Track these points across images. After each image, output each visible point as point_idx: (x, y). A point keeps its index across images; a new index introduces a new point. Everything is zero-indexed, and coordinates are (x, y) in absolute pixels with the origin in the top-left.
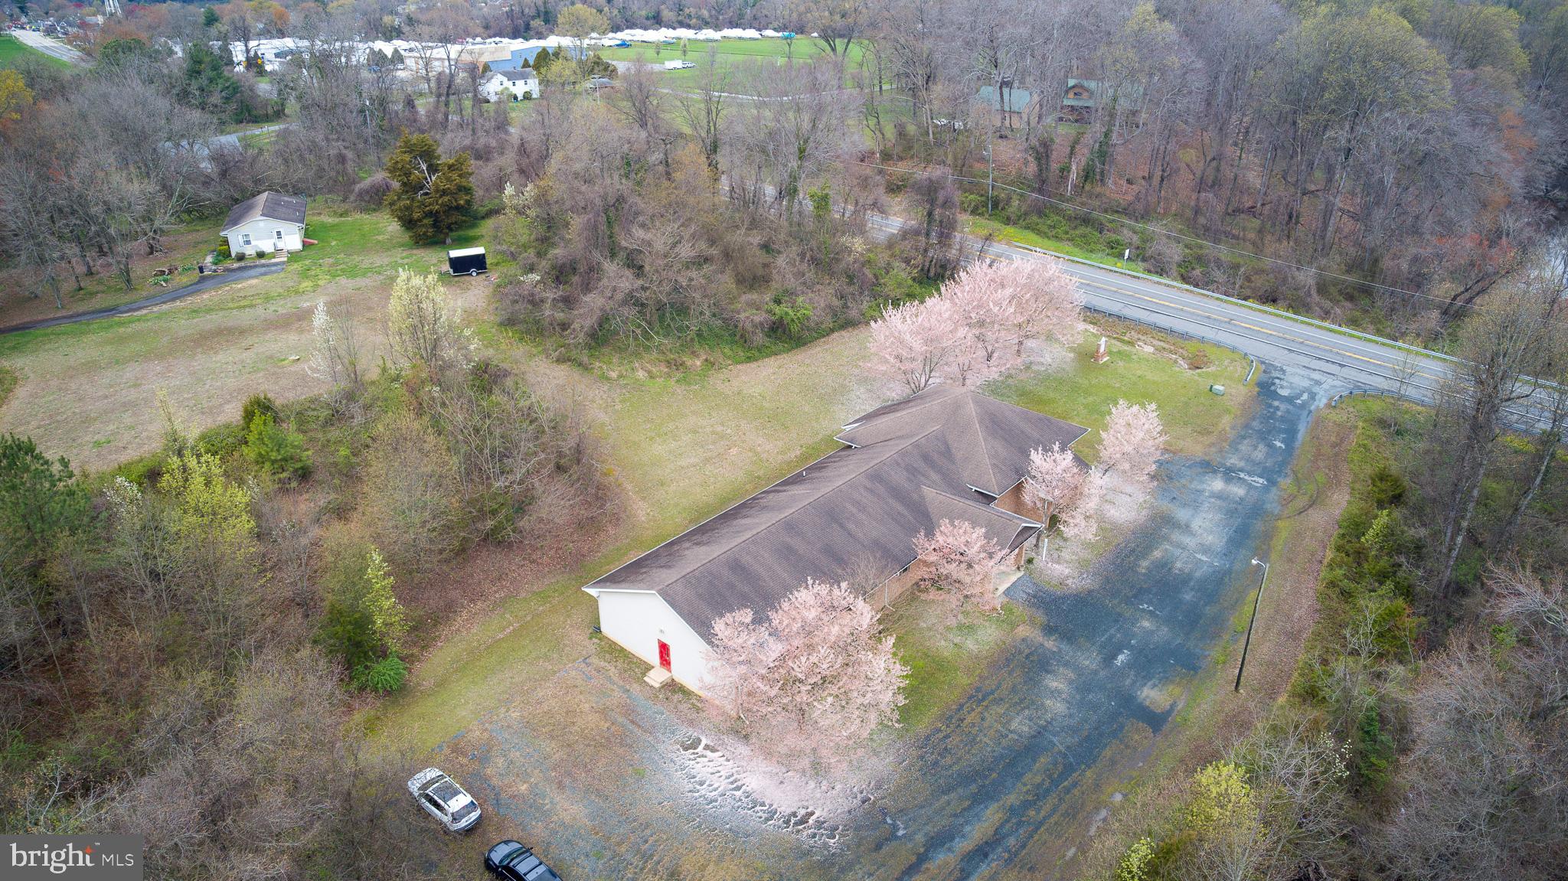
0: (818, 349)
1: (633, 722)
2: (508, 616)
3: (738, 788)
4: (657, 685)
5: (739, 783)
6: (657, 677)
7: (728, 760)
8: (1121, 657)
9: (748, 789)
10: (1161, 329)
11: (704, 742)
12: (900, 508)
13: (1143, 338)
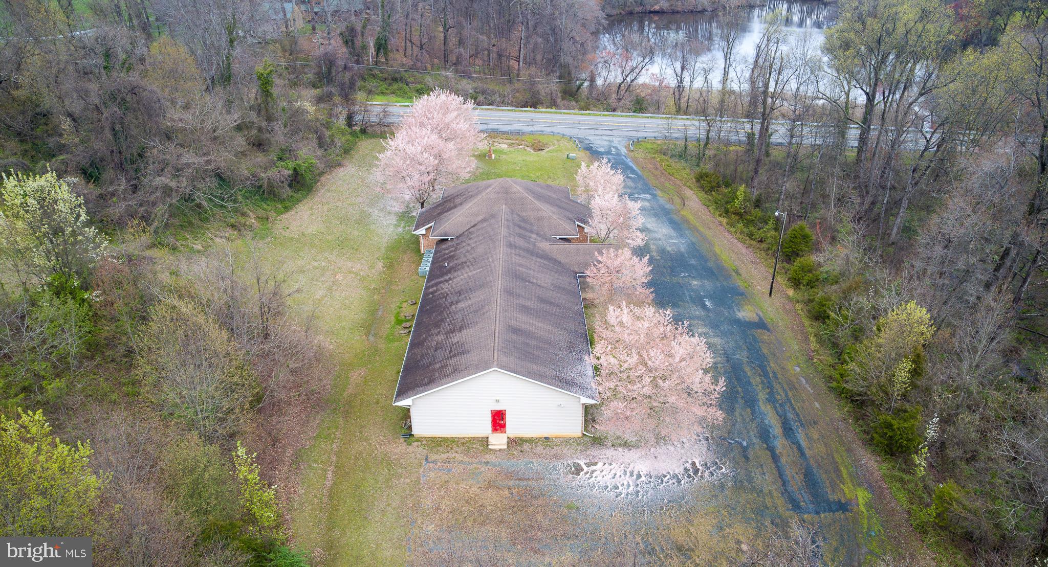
0: (322, 191)
1: (520, 479)
2: (315, 465)
3: (639, 476)
4: (505, 447)
5: (635, 473)
6: (498, 441)
7: (611, 464)
8: (707, 303)
9: (645, 472)
10: (503, 133)
11: (582, 463)
12: (541, 261)
13: (496, 140)
